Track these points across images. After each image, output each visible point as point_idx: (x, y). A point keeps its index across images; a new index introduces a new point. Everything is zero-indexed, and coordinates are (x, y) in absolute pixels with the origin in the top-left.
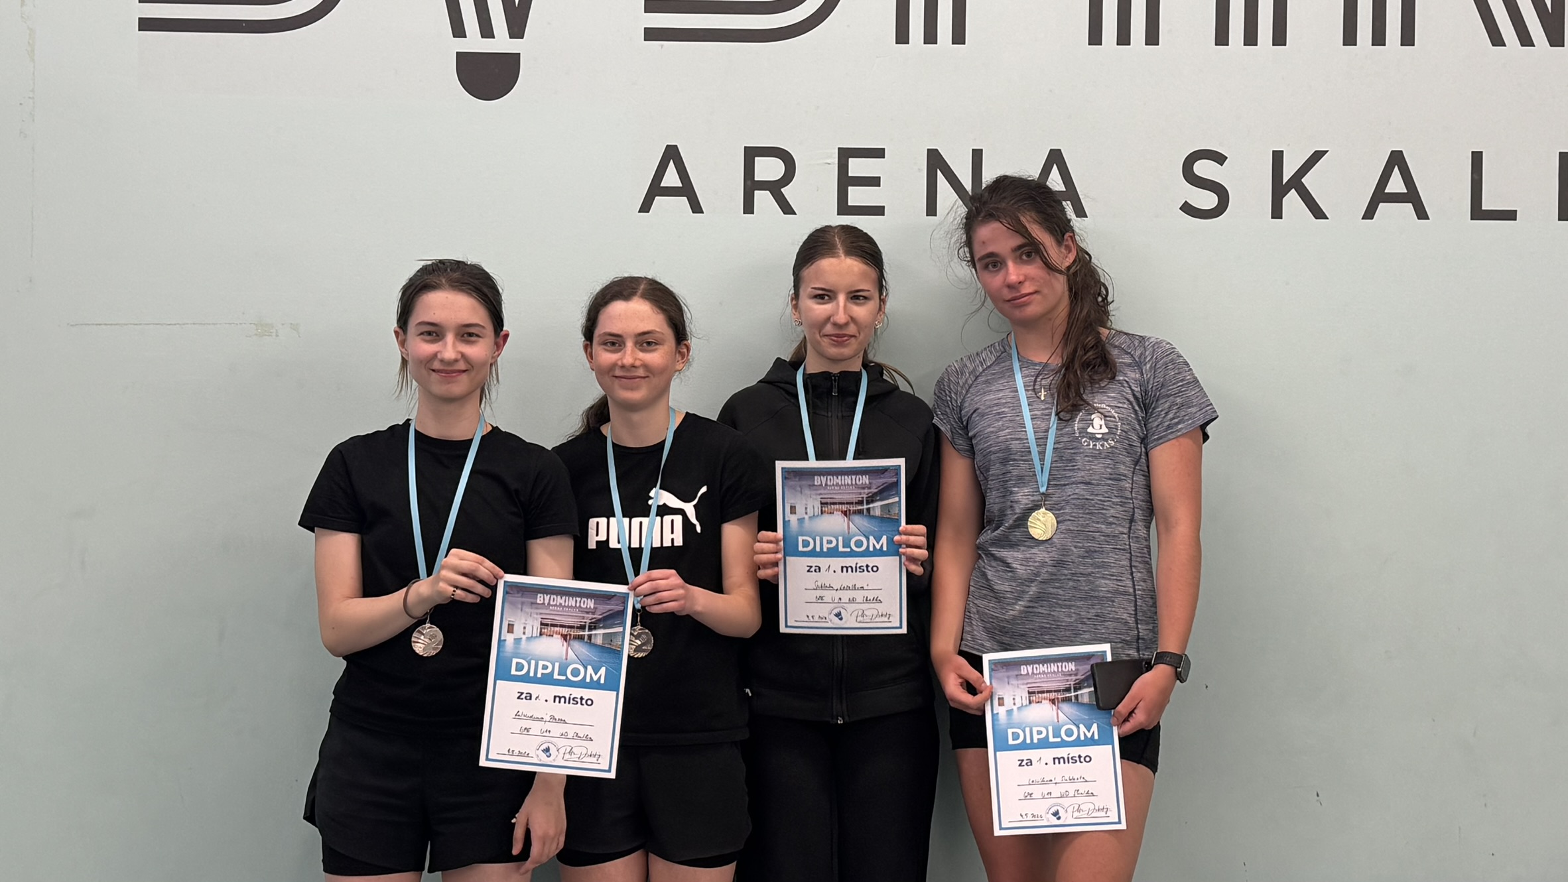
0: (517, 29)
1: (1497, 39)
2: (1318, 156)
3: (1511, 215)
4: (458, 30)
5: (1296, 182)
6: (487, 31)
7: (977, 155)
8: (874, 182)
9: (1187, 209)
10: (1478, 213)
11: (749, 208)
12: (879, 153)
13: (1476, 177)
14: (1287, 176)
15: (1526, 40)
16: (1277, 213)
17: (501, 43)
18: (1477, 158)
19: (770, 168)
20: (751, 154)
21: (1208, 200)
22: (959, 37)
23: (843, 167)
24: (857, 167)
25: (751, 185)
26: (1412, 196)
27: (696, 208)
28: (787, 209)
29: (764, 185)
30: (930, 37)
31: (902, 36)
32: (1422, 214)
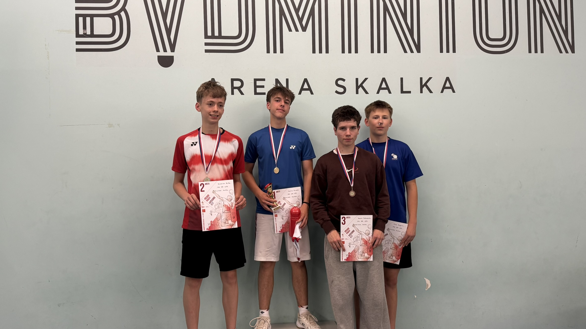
0: (173, 50)
1: (405, 51)
2: (366, 79)
3: (409, 92)
4: (158, 50)
5: (361, 85)
6: (165, 50)
7: (287, 80)
8: (263, 87)
9: (337, 92)
10: (402, 92)
11: (233, 93)
12: (264, 80)
13: (401, 83)
14: (359, 83)
15: (412, 51)
16: (357, 93)
17: (169, 53)
18: (402, 79)
19: (237, 84)
20: (233, 80)
21: (341, 90)
22: (282, 51)
23: (255, 83)
24: (259, 83)
25: (233, 88)
26: (387, 88)
28: (242, 94)
29: (236, 88)
30: (275, 52)
31: (268, 51)
32: (390, 92)
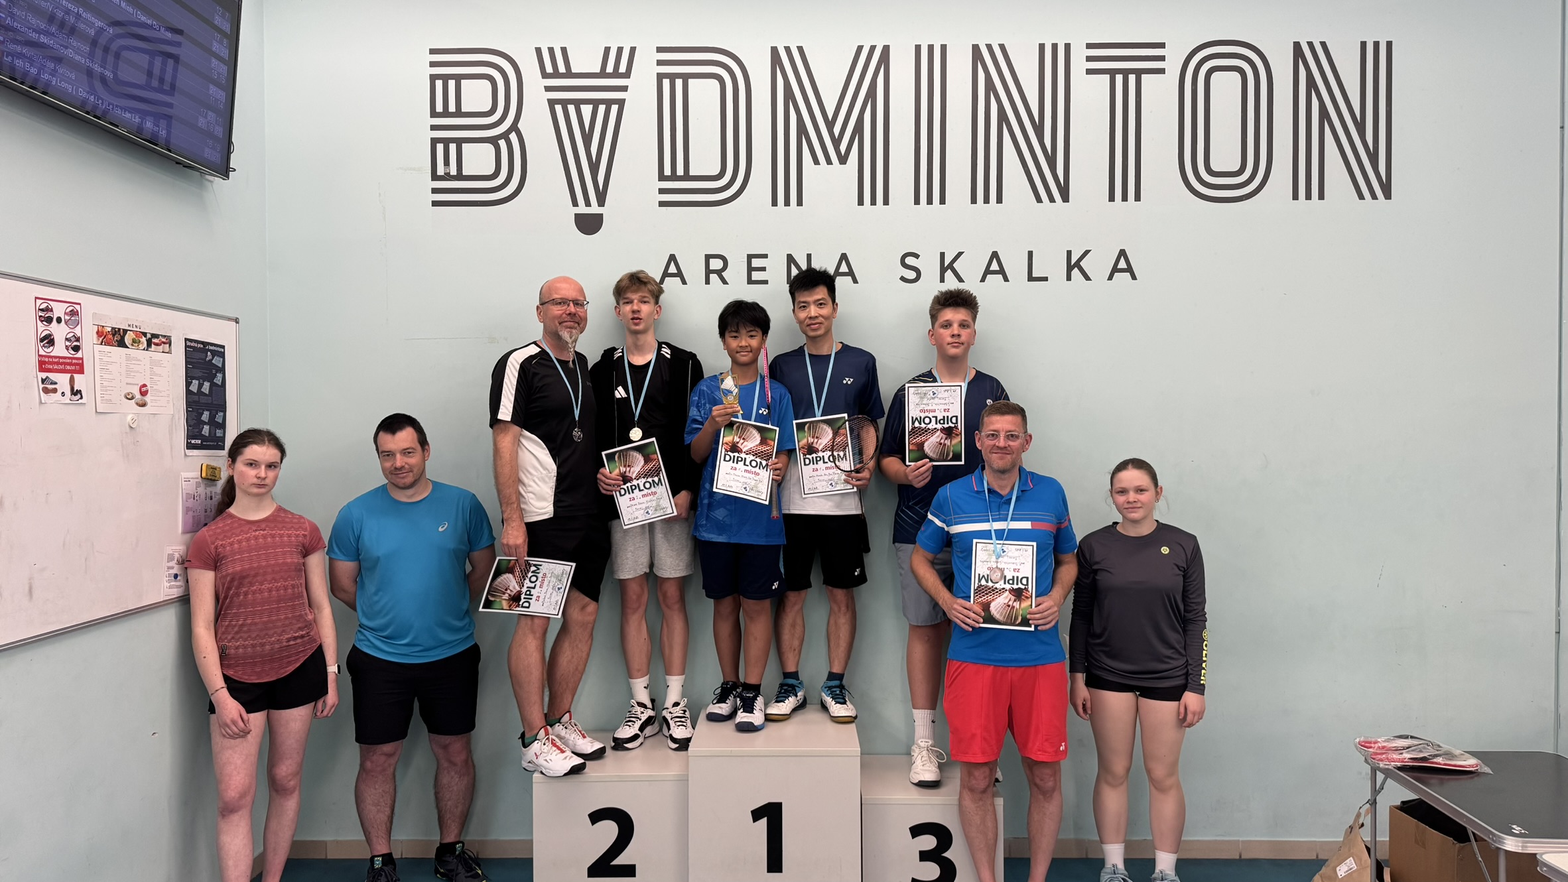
0: (601, 203)
1: (1039, 200)
2: (960, 254)
3: (1046, 279)
4: (575, 204)
5: (951, 266)
6: (588, 204)
7: (809, 256)
8: (763, 269)
9: (903, 279)
10: (1031, 278)
11: (707, 282)
12: (765, 256)
13: (1030, 262)
14: (946, 264)
15: (1052, 200)
16: (942, 280)
17: (595, 209)
18: (1030, 254)
19: (716, 264)
20: (708, 258)
21: (911, 275)
22: (800, 203)
23: (749, 263)
24: (756, 263)
25: (708, 272)
26: (1002, 272)
27: (684, 282)
28: (725, 282)
29: (714, 272)
30: (787, 203)
31: (775, 203)
32: (1006, 279)
